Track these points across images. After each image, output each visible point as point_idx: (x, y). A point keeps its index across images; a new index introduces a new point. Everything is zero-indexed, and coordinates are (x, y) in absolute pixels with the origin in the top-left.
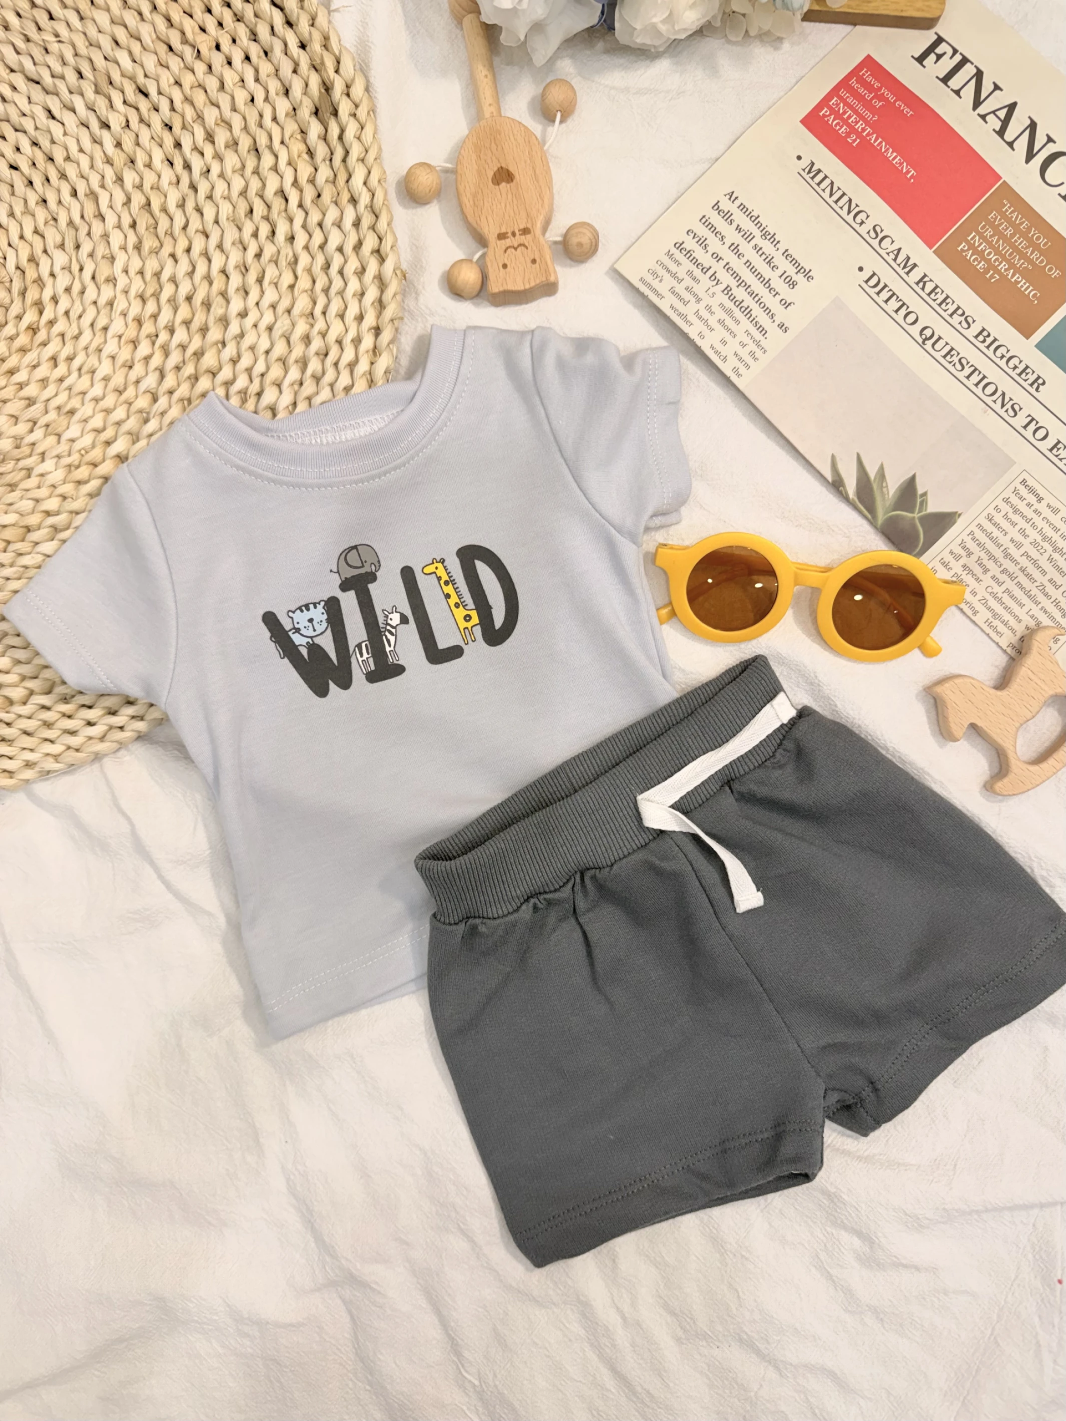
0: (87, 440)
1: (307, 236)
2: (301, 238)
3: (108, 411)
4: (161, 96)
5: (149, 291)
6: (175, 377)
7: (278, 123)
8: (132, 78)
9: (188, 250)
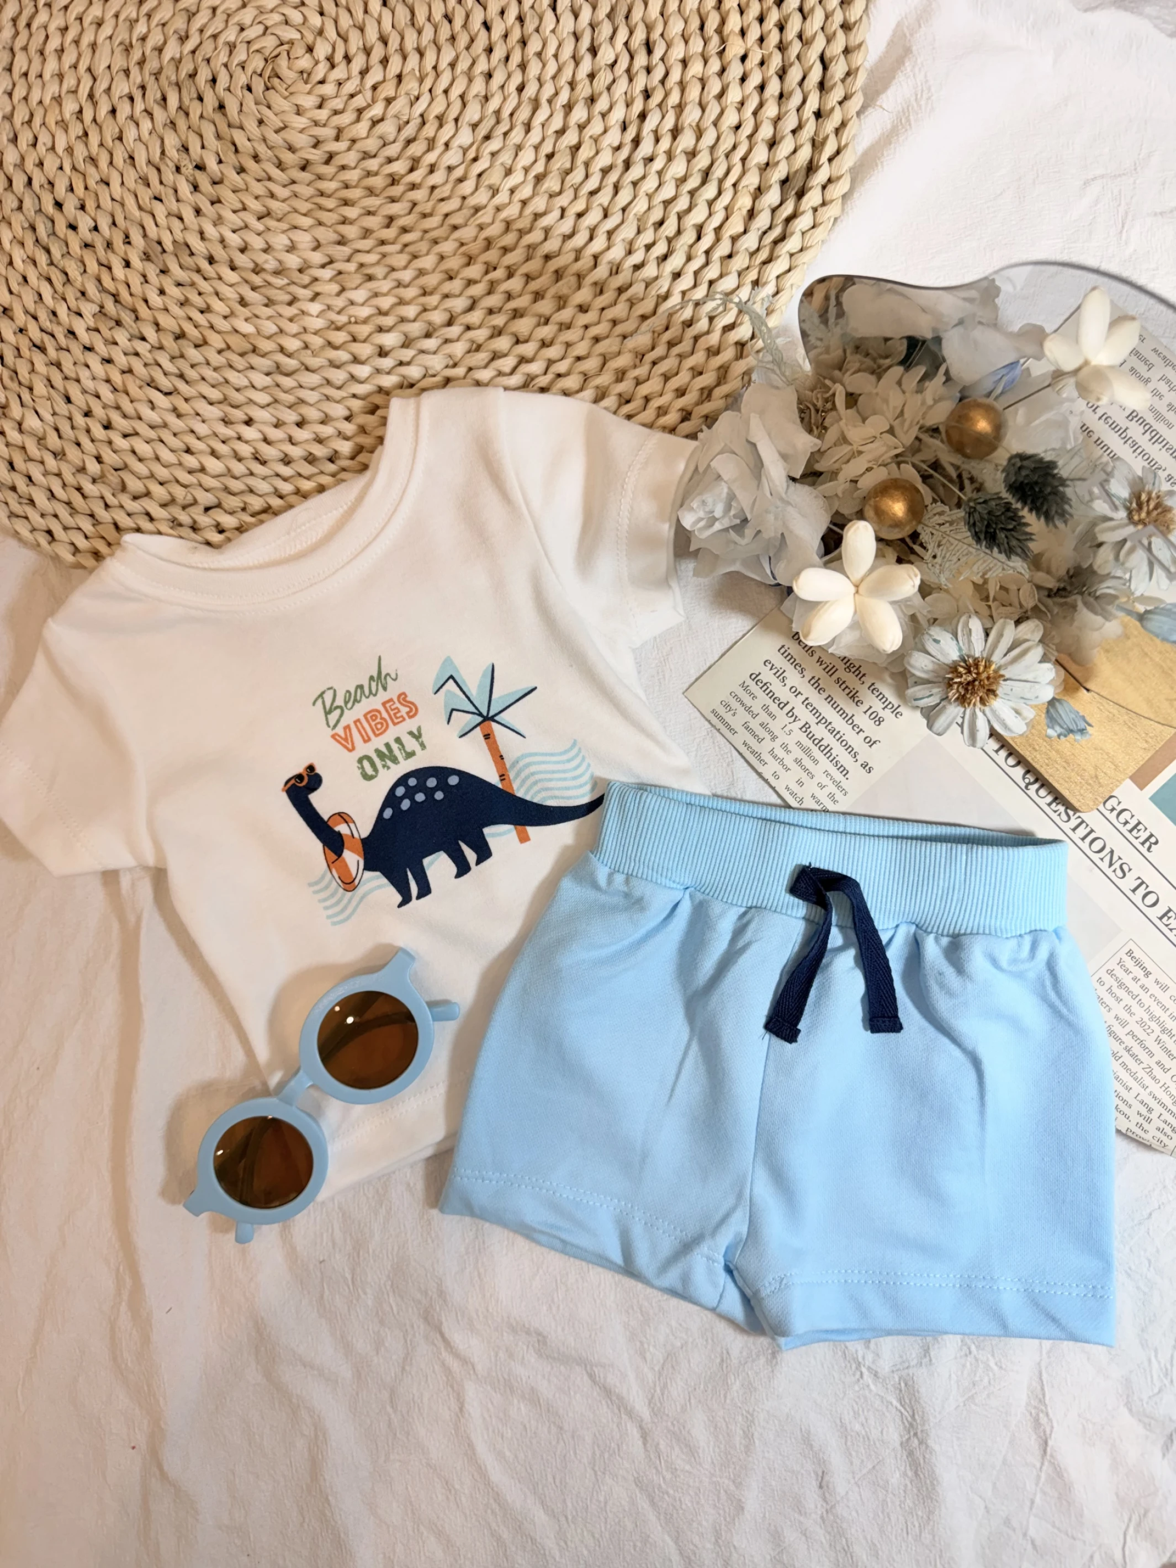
0: (364, 312)
1: (692, 283)
2: (686, 282)
3: (402, 302)
4: (661, 63)
5: (520, 224)
6: (482, 317)
7: (743, 165)
8: (649, 28)
9: (580, 215)
